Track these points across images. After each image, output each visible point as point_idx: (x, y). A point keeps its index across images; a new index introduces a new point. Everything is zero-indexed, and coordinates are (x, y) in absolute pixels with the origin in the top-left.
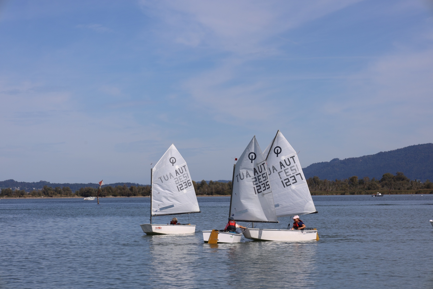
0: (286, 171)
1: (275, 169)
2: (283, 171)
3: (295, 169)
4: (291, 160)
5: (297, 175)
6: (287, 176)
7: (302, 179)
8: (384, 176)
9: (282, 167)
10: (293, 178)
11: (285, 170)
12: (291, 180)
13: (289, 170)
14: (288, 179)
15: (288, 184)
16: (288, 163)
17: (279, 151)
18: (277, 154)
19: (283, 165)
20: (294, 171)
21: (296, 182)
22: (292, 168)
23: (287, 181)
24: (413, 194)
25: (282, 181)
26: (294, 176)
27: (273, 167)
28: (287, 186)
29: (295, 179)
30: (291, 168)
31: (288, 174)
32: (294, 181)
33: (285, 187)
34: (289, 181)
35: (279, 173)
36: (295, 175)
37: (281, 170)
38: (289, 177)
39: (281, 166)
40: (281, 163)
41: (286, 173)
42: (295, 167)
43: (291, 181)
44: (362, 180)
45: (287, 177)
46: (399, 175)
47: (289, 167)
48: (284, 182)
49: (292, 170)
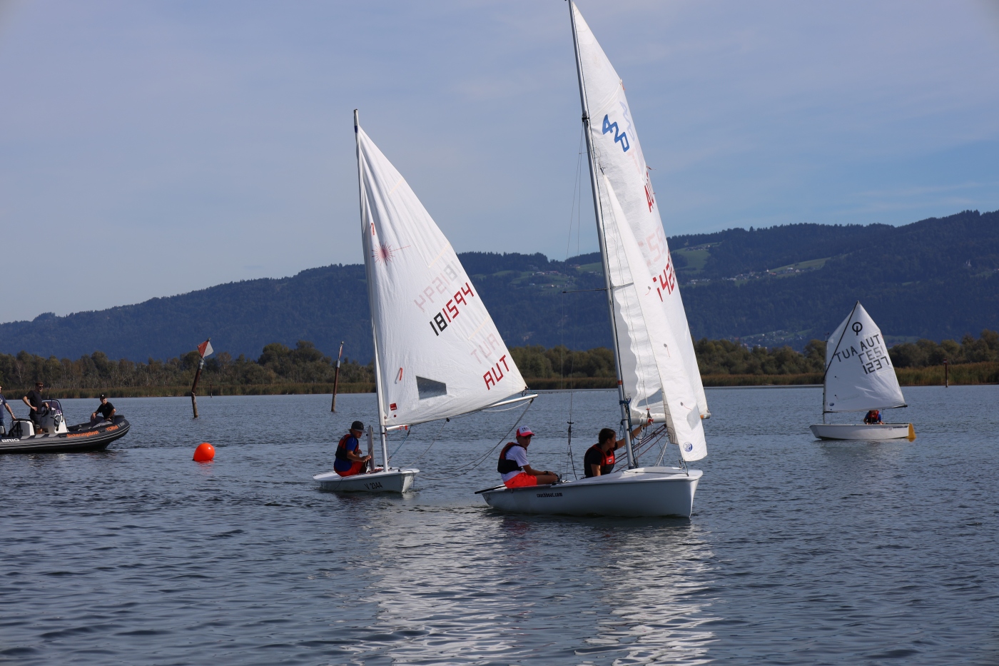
0: (869, 353)
1: (855, 351)
2: (865, 354)
3: (879, 352)
4: (875, 339)
5: (882, 358)
6: (870, 359)
7: (888, 364)
9: (864, 348)
10: (877, 362)
11: (867, 352)
12: (874, 364)
13: (873, 352)
14: (871, 363)
15: (871, 369)
16: (871, 344)
17: (859, 328)
18: (857, 331)
19: (864, 346)
20: (879, 354)
21: (881, 367)
22: (876, 350)
23: (870, 366)
25: (864, 366)
26: (878, 360)
27: (852, 348)
28: (870, 372)
29: (880, 364)
30: (874, 349)
31: (871, 357)
32: (879, 366)
33: (867, 373)
34: (872, 366)
35: (859, 356)
36: (879, 358)
37: (862, 352)
38: (872, 361)
39: (862, 347)
40: (862, 343)
41: (869, 356)
42: (880, 349)
43: (876, 366)
45: (870, 362)
47: (872, 348)
48: (867, 367)
49: (876, 353)
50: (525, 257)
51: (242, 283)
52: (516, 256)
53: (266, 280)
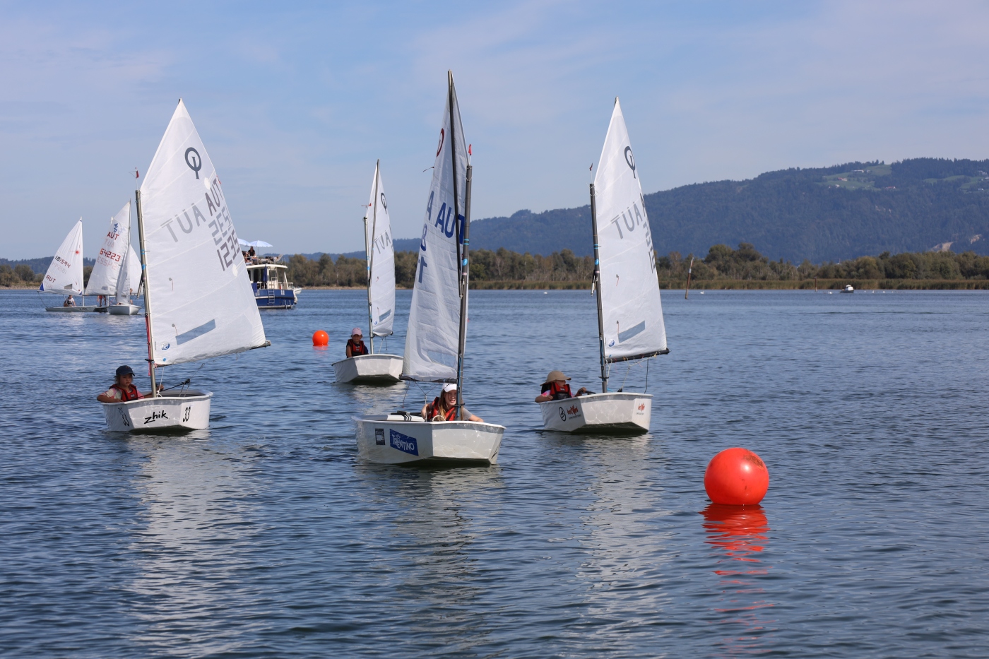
8: (711, 250)
24: (794, 288)
44: (666, 259)
46: (744, 248)
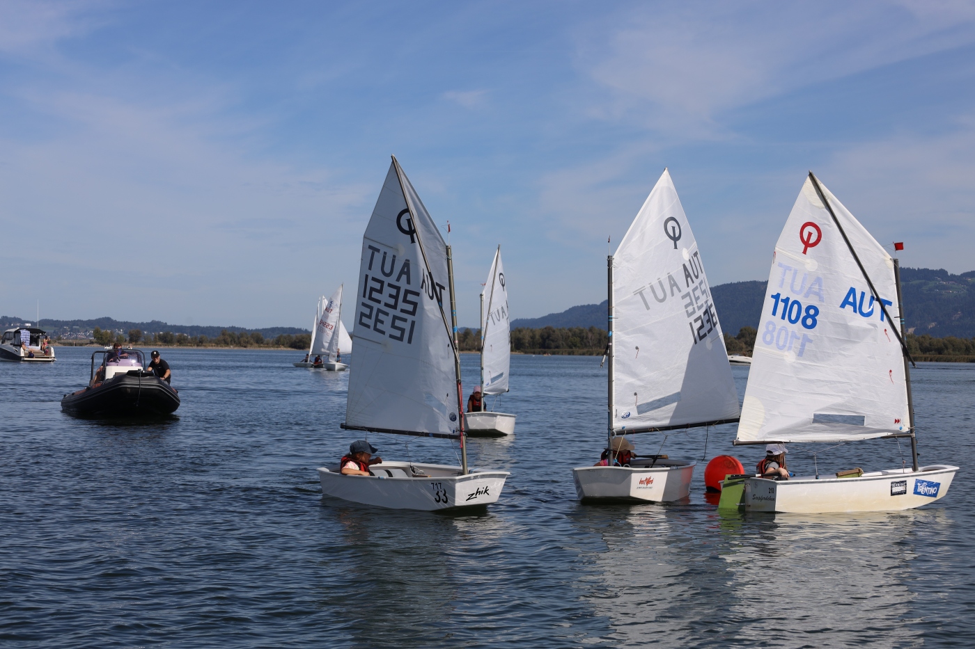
50: (933, 271)
51: (739, 284)
52: (926, 270)
53: (755, 282)
